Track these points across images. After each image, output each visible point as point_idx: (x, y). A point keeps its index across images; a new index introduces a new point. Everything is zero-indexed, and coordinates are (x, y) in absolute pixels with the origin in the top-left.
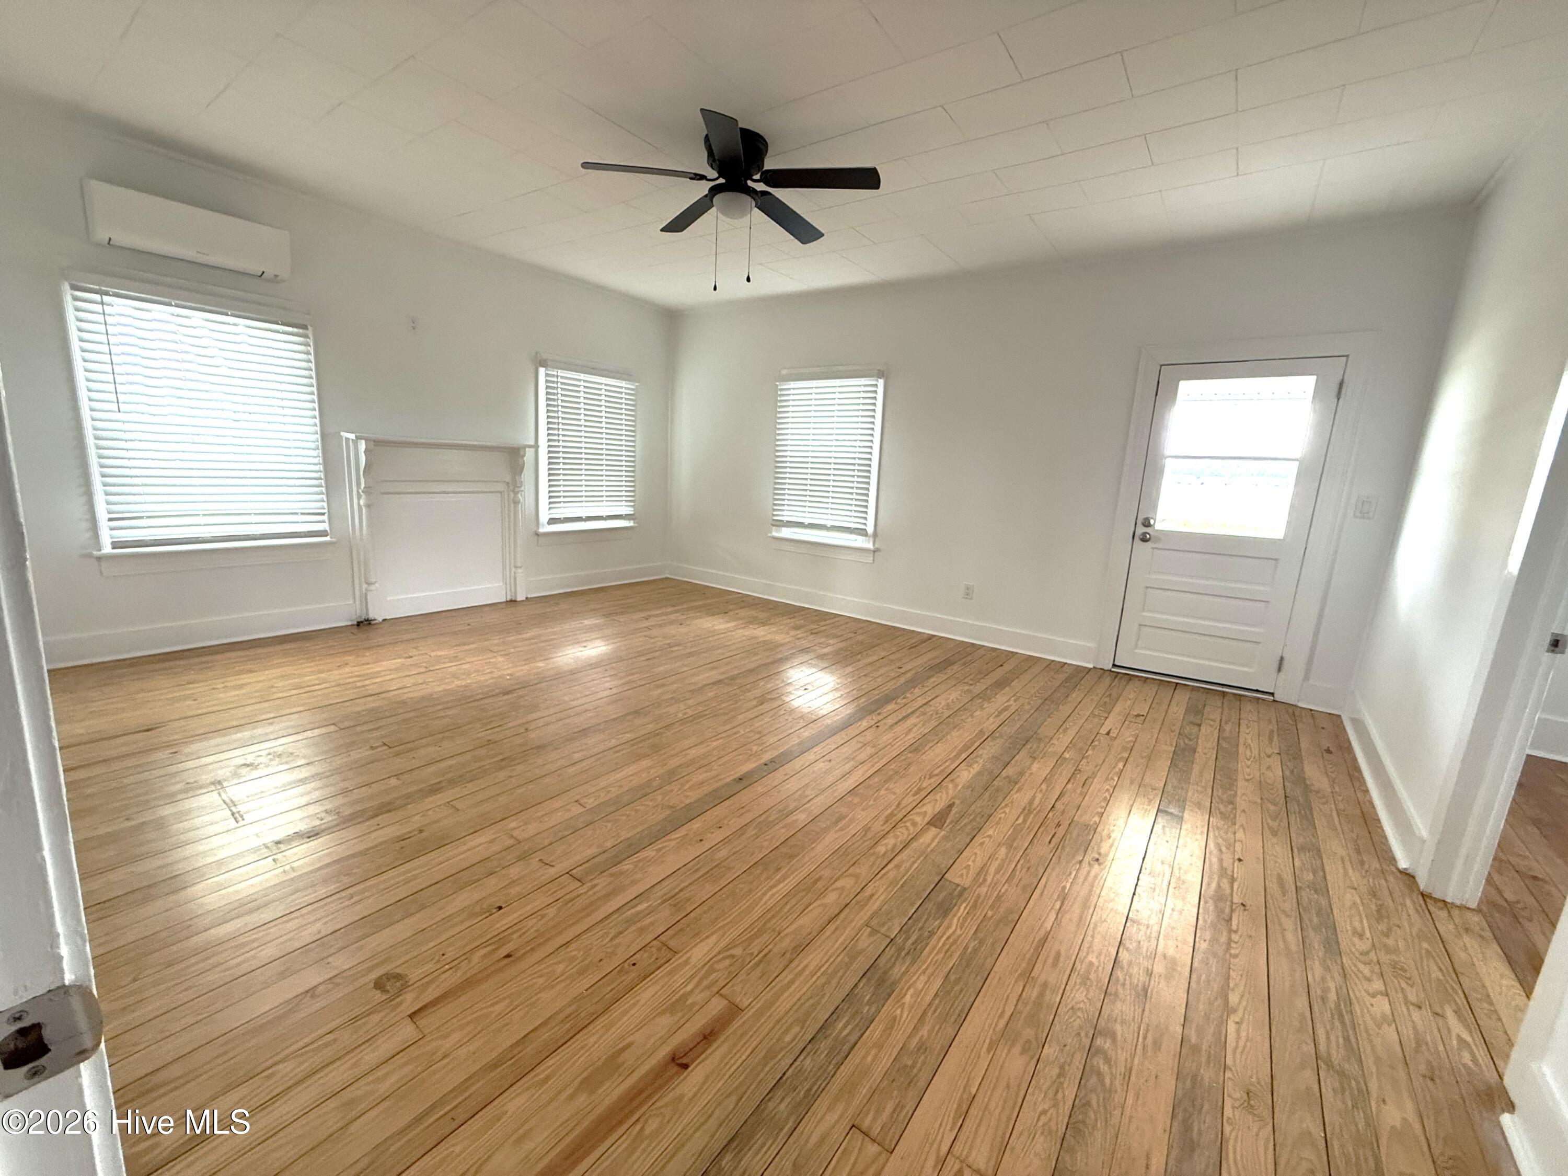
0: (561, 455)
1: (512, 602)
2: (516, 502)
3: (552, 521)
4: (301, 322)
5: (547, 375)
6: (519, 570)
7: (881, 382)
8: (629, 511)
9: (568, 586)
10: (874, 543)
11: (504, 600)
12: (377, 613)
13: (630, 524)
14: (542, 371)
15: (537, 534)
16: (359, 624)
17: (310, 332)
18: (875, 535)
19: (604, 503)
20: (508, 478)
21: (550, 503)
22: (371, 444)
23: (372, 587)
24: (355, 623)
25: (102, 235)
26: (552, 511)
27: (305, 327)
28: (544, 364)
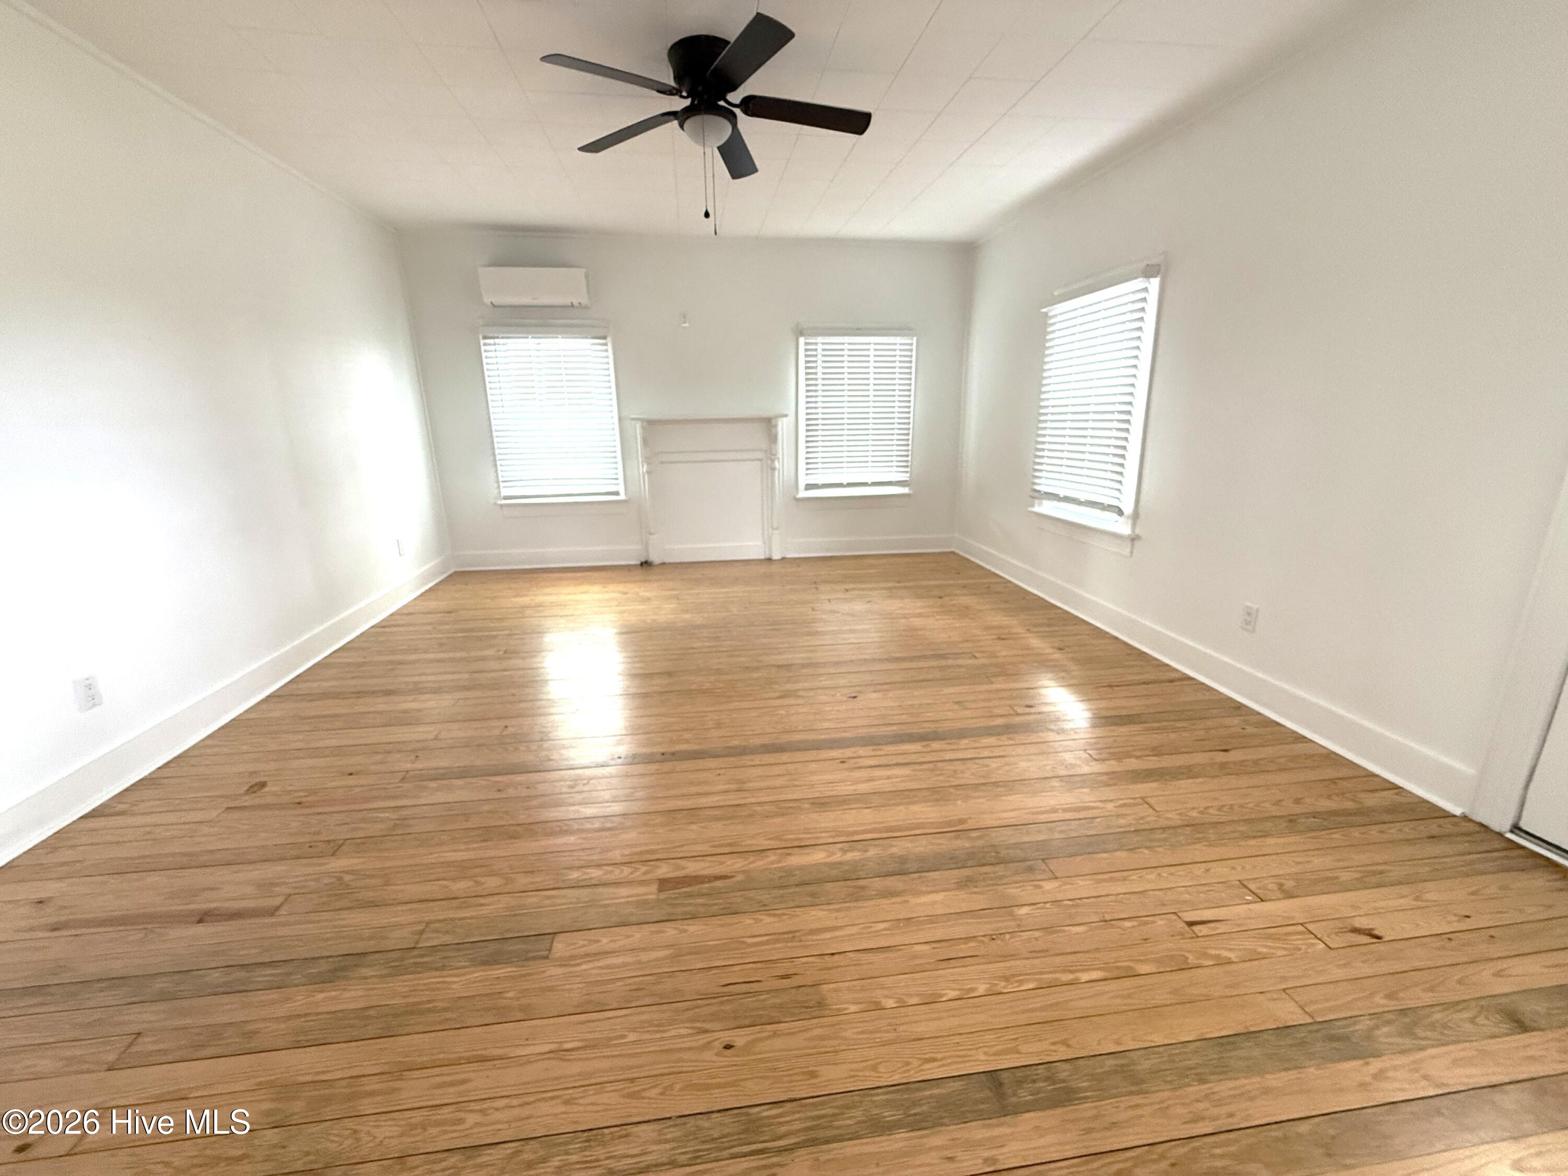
0: (820, 422)
1: (769, 560)
2: (773, 469)
3: (809, 487)
4: (603, 335)
5: (806, 344)
6: (776, 532)
7: (1155, 283)
8: (904, 477)
9: (827, 550)
10: (1134, 525)
11: (762, 557)
12: (655, 558)
13: (905, 490)
14: (802, 340)
15: (798, 500)
16: (642, 564)
17: (609, 339)
18: (1135, 516)
19: (870, 469)
20: (764, 445)
21: (807, 469)
22: (645, 423)
23: (652, 537)
24: (639, 563)
25: (487, 300)
26: (809, 477)
27: (605, 338)
28: (802, 333)
